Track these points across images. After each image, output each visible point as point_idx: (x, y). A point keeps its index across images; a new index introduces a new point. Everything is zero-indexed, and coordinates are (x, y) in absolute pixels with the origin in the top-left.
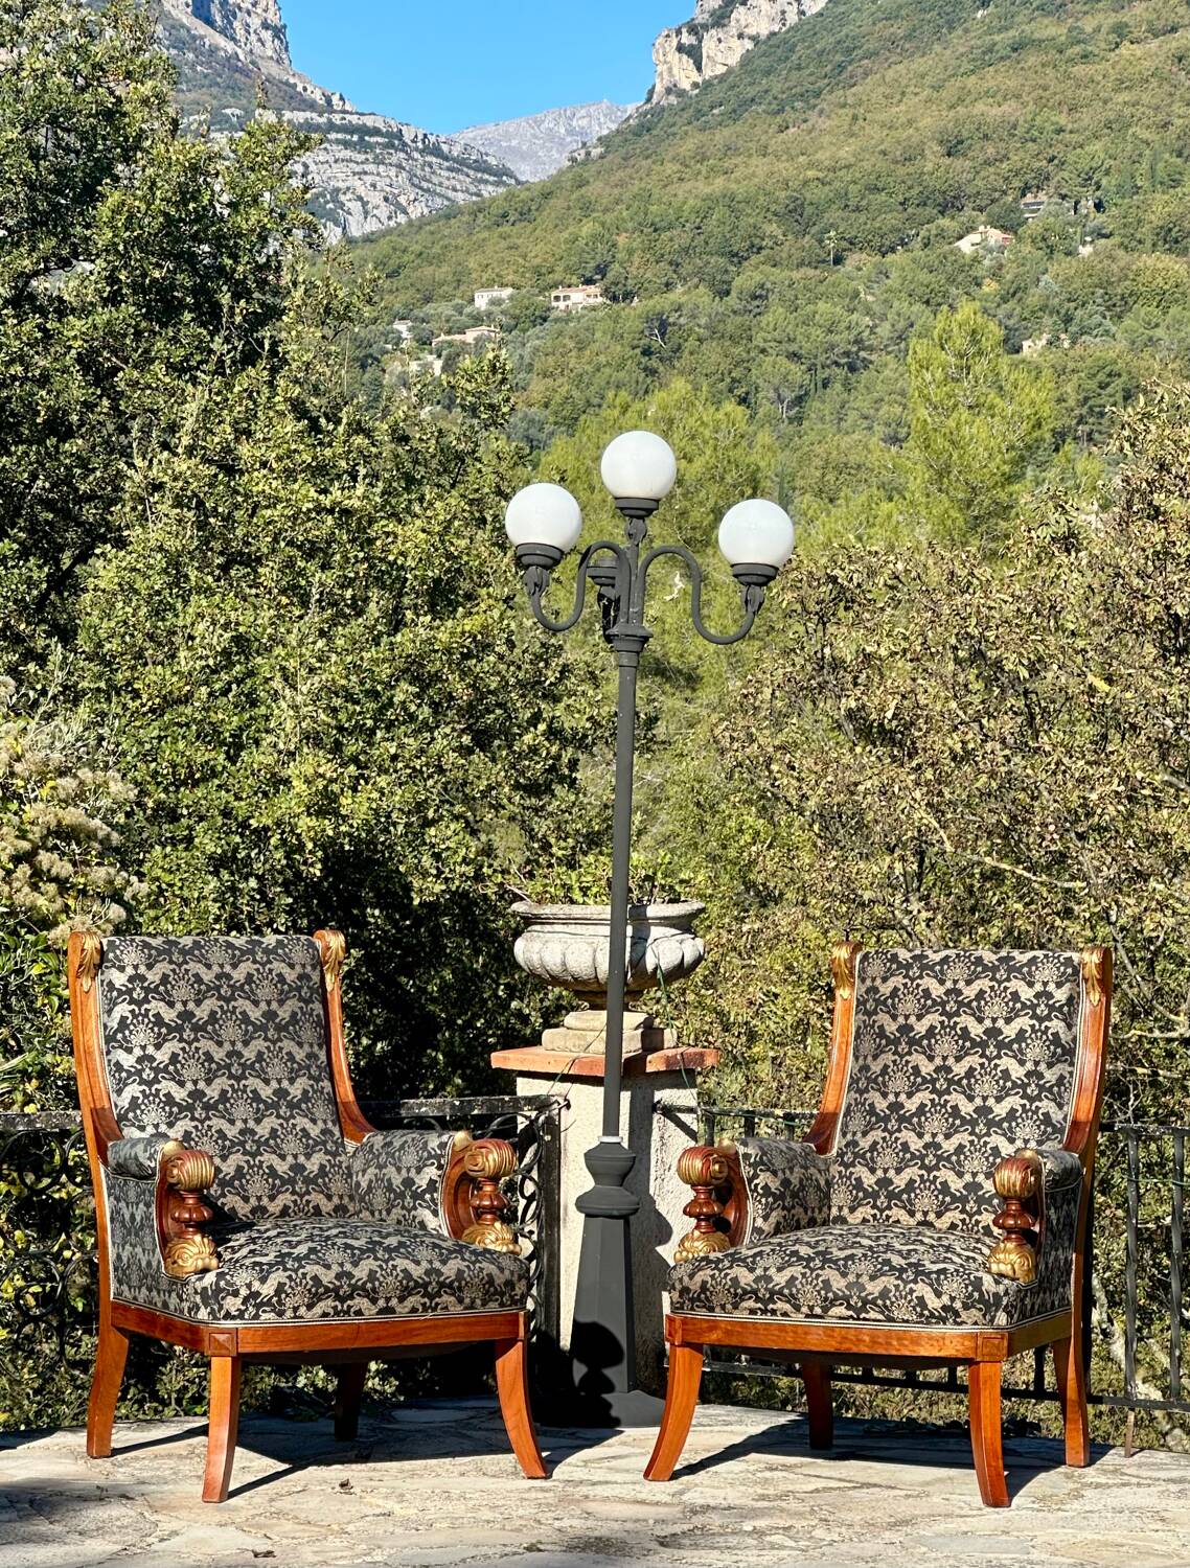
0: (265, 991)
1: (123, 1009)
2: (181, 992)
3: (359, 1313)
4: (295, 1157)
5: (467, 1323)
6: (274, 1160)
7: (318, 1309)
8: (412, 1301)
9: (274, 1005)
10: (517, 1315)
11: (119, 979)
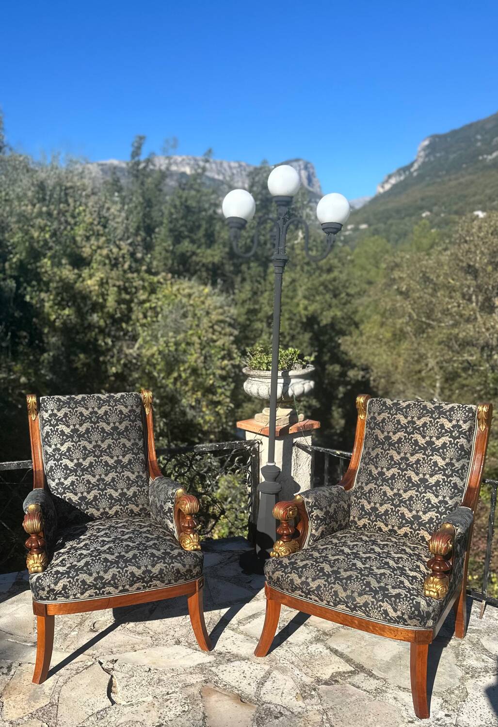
0: (114, 418)
1: (47, 428)
2: (74, 420)
3: (109, 593)
4: (122, 489)
5: (167, 590)
6: (112, 492)
7: (87, 594)
8: (136, 586)
9: (117, 424)
10: (195, 582)
11: (46, 415)
